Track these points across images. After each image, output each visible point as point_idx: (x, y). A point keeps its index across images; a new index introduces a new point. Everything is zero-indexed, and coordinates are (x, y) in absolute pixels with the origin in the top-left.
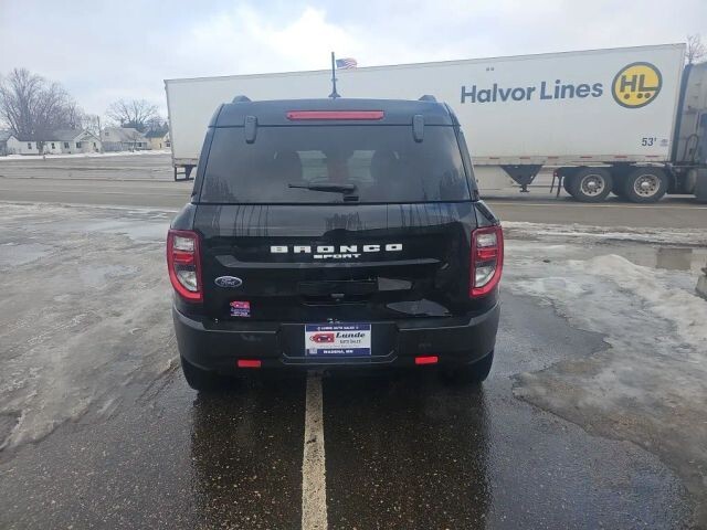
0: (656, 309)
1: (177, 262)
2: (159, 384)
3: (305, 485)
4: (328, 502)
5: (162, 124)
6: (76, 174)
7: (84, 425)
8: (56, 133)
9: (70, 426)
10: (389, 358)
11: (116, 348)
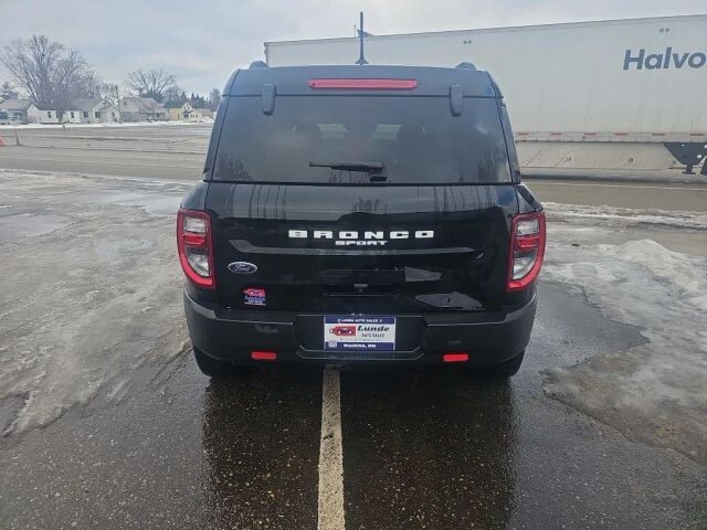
0: (695, 301)
1: (187, 245)
2: (171, 368)
3: (321, 486)
4: (346, 507)
5: (180, 94)
6: (95, 145)
7: (92, 410)
8: (74, 103)
9: (78, 410)
10: (414, 355)
11: (129, 327)
